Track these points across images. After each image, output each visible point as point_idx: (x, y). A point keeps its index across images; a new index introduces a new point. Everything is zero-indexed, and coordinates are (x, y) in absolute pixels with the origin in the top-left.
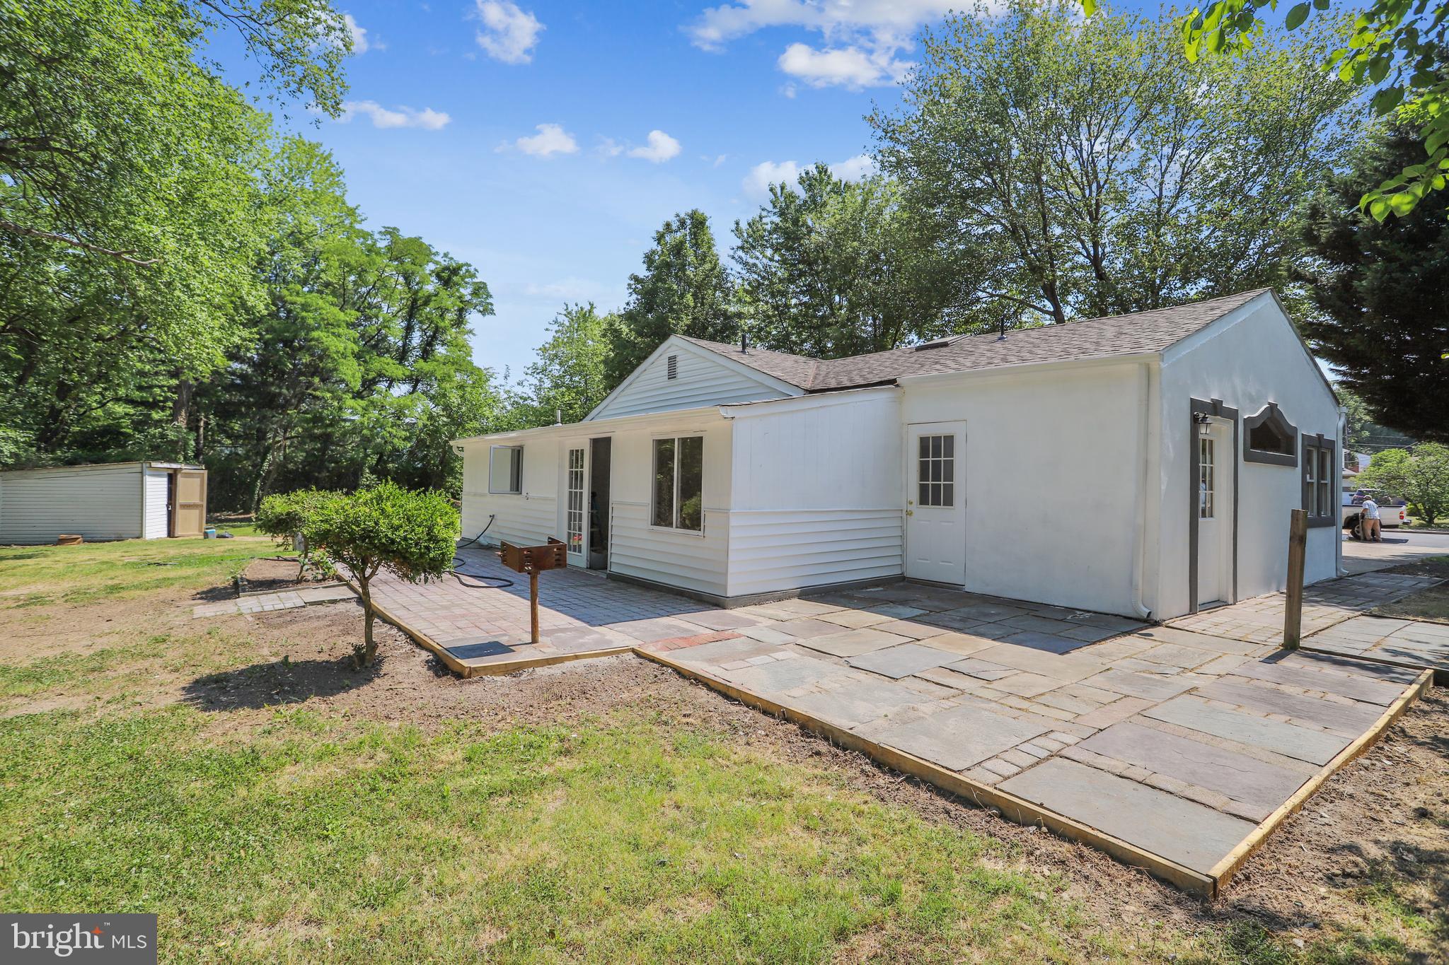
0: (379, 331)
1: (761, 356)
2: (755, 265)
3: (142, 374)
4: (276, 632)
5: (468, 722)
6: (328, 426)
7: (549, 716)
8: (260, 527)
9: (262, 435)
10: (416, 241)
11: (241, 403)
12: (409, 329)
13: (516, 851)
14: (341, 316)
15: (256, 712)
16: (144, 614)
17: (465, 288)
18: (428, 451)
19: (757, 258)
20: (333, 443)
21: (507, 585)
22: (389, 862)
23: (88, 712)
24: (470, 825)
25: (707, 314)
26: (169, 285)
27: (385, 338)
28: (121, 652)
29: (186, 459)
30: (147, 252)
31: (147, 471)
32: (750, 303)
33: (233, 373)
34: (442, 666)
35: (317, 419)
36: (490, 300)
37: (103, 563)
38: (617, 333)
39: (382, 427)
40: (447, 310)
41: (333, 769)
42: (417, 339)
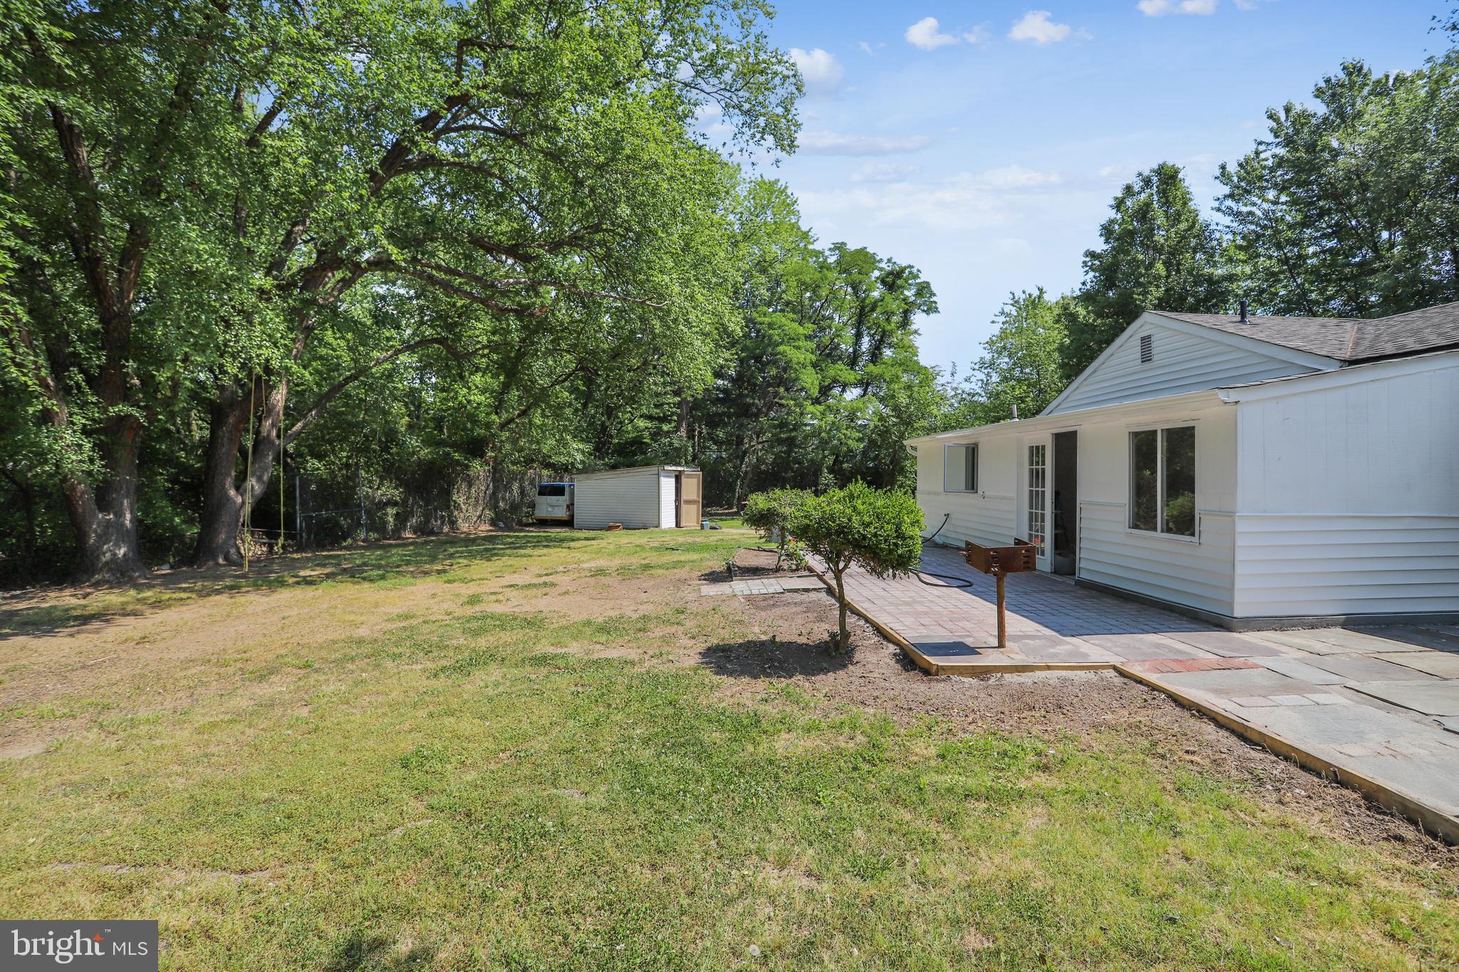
0: (832, 340)
1: (1265, 323)
2: (1251, 213)
3: (657, 395)
4: (763, 614)
5: (939, 719)
6: (791, 431)
7: (1022, 726)
8: (747, 521)
9: (740, 441)
10: (862, 252)
11: (724, 414)
12: (858, 336)
13: (997, 861)
14: (801, 330)
15: (754, 681)
16: (668, 589)
17: (909, 290)
18: (879, 451)
19: (1254, 204)
20: (796, 446)
21: (966, 586)
22: (874, 840)
23: (641, 662)
24: (948, 823)
25: (1185, 282)
26: (675, 321)
27: (837, 347)
28: (656, 618)
29: (686, 463)
30: (661, 297)
31: (662, 473)
32: (1244, 262)
33: (718, 389)
34: (909, 660)
35: (783, 425)
36: (934, 299)
37: (637, 546)
38: (1073, 317)
39: (838, 429)
40: (893, 313)
41: (819, 742)
42: (866, 343)
